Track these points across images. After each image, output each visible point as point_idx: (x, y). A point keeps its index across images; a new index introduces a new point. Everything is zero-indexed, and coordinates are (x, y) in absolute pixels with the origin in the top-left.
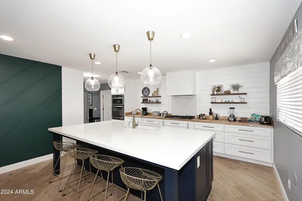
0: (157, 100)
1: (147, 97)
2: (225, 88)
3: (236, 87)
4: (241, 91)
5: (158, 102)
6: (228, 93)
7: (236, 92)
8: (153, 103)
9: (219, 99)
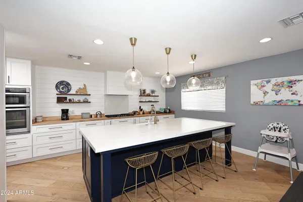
0: (86, 98)
1: (66, 94)
2: (148, 92)
3: (153, 92)
4: (156, 94)
5: (86, 102)
6: (149, 95)
7: (153, 95)
8: (79, 102)
9: (144, 99)
